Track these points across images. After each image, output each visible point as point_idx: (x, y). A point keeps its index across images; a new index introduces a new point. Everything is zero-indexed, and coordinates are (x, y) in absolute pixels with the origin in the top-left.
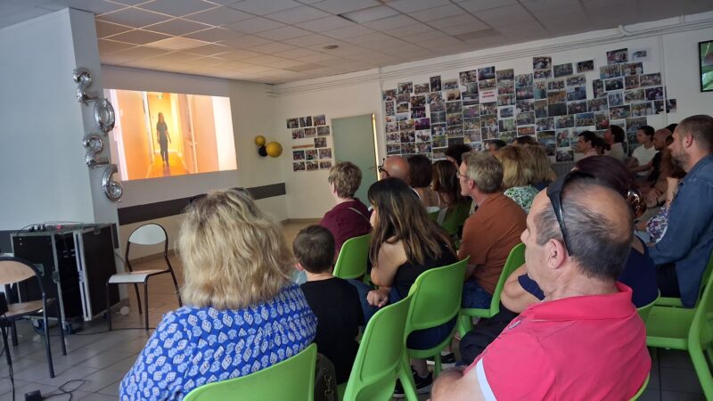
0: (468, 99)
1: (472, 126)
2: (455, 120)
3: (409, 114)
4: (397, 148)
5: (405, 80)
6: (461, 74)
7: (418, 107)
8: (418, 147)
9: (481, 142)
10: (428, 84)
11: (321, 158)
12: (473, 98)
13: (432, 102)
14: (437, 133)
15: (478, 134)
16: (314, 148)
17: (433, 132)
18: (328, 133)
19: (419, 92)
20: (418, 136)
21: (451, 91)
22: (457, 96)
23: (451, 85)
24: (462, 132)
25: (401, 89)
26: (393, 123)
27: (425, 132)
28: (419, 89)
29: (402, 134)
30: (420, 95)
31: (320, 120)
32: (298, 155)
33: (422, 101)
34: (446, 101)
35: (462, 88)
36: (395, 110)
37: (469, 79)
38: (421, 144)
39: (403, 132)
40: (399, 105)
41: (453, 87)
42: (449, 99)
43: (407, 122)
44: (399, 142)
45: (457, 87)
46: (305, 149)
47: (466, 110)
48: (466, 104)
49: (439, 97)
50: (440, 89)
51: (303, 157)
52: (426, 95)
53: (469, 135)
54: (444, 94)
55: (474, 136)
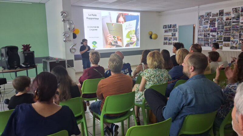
0: (235, 20)
1: (235, 32)
2: (228, 29)
3: (208, 25)
4: (202, 39)
5: (209, 11)
6: (233, 9)
7: (212, 23)
8: (211, 40)
9: (238, 40)
10: (218, 13)
11: (173, 40)
12: (237, 20)
13: (219, 21)
14: (219, 34)
15: (237, 36)
16: (171, 37)
17: (218, 34)
18: (177, 31)
19: (214, 16)
20: (211, 35)
21: (227, 16)
22: (230, 19)
23: (228, 14)
24: (230, 35)
25: (206, 15)
26: (202, 29)
27: (214, 34)
28: (214, 15)
29: (205, 34)
30: (214, 17)
31: (175, 26)
32: (166, 39)
33: (214, 20)
34: (225, 21)
35: (233, 15)
36: (203, 23)
37: (236, 12)
38: (212, 38)
39: (205, 33)
40: (205, 22)
41: (228, 15)
42: (226, 20)
43: (207, 29)
44: (203, 37)
45: (230, 15)
46: (168, 37)
47: (233, 25)
48: (233, 22)
49: (222, 19)
50: (223, 15)
52: (216, 18)
53: (233, 36)
54: (225, 18)
55: (236, 37)
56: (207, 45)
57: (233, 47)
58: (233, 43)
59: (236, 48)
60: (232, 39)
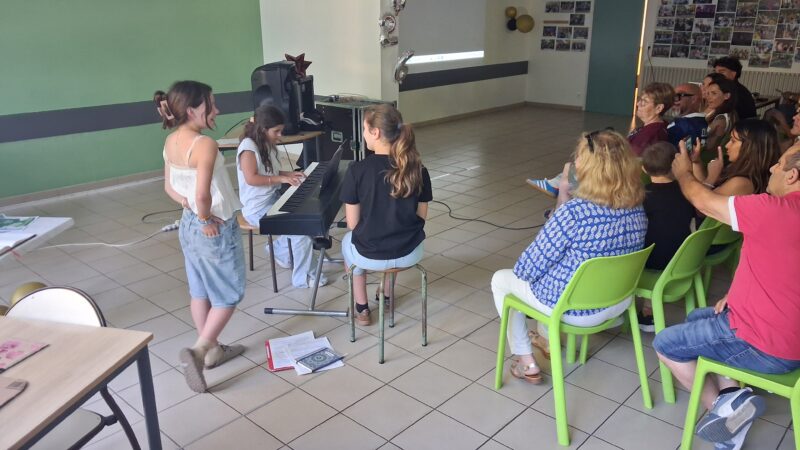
1: (766, 20)
2: (748, 11)
4: (668, 36)
8: (695, 39)
9: (773, 41)
11: (575, 37)
14: (722, 24)
15: (771, 30)
16: (568, 25)
17: (717, 23)
18: (588, 9)
20: (697, 25)
24: (752, 26)
26: (670, 6)
27: (706, 21)
29: (678, 21)
38: (698, 35)
39: (679, 18)
43: (687, 7)
44: (671, 30)
46: (558, 25)
51: (554, 35)
53: (761, 31)
55: (767, 33)
56: (683, 54)
57: (758, 59)
58: (757, 49)
59: (765, 63)
60: (756, 38)
